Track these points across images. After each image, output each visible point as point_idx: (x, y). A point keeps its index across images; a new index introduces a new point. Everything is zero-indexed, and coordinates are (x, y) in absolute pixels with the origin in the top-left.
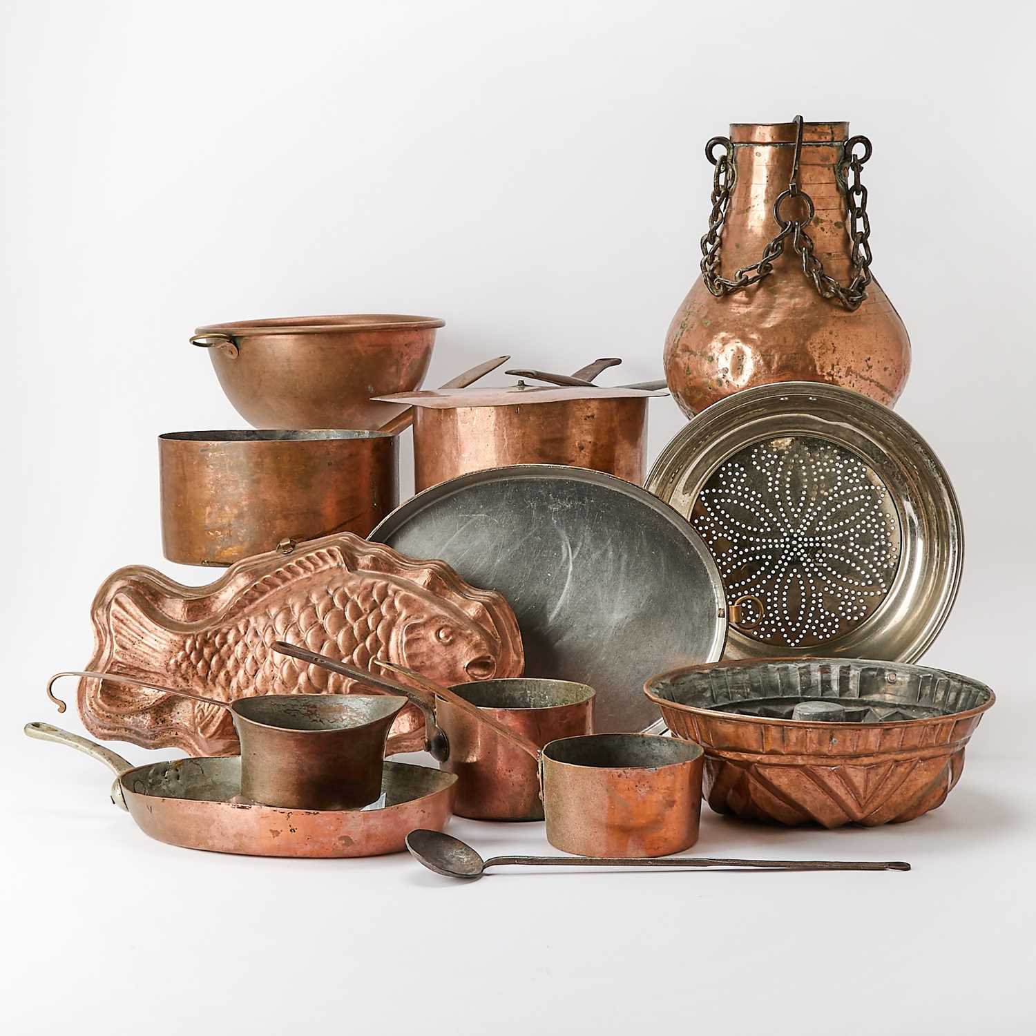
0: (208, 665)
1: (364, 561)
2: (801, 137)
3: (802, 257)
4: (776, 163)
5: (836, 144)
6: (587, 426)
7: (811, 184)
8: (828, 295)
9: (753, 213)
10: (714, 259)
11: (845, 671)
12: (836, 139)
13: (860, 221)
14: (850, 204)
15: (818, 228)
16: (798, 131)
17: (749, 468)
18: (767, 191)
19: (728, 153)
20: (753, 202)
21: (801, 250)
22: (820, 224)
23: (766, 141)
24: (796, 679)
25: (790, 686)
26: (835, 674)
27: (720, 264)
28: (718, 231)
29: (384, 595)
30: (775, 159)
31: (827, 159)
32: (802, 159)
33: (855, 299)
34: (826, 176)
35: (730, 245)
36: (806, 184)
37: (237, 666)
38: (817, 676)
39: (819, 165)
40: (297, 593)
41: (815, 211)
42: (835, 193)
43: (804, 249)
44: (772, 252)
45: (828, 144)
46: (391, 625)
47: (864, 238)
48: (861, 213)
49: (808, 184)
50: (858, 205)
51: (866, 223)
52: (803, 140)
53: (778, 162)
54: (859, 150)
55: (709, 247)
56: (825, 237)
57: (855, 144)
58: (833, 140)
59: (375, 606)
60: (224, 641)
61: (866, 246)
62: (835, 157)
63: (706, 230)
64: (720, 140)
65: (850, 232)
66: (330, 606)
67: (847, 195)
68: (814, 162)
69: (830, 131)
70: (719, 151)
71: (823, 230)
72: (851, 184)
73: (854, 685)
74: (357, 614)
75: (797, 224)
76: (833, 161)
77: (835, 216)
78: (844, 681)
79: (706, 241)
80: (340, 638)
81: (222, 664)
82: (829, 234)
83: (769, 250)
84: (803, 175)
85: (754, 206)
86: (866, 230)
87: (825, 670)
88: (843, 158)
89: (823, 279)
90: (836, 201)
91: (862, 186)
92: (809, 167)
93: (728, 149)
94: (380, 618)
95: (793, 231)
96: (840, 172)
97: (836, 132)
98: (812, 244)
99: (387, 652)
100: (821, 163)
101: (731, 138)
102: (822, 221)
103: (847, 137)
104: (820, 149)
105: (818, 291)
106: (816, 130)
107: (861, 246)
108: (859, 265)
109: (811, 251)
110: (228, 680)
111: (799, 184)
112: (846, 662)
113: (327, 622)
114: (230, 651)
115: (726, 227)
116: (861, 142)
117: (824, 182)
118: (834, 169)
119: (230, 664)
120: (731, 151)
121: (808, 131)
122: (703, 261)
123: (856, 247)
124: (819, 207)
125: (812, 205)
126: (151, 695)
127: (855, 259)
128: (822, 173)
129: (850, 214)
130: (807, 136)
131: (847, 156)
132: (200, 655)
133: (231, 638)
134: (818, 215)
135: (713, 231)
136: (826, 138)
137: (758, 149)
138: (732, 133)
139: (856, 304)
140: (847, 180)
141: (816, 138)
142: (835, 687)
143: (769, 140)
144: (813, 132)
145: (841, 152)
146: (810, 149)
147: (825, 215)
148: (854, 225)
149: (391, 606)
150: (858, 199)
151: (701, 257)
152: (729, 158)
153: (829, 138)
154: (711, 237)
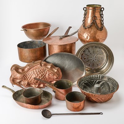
0: (25, 78)
1: (43, 65)
6: (69, 46)
7: (96, 15)
11: (100, 76)
14: (101, 16)
16: (95, 8)
17: (88, 50)
18: (91, 15)
20: (89, 17)
22: (98, 20)
24: (94, 77)
25: (93, 78)
26: (98, 76)
27: (85, 24)
29: (45, 70)
30: (92, 11)
34: (98, 13)
35: (86, 21)
37: (28, 78)
38: (96, 76)
40: (35, 69)
41: (97, 18)
44: (92, 24)
45: (99, 9)
46: (46, 73)
47: (103, 21)
48: (102, 17)
50: (102, 16)
51: (103, 19)
55: (84, 22)
59: (44, 71)
60: (26, 75)
66: (39, 71)
73: (101, 77)
74: (42, 72)
76: (99, 11)
77: (99, 18)
78: (99, 77)
80: (40, 75)
81: (26, 78)
87: (97, 76)
89: (98, 27)
90: (99, 16)
92: (96, 13)
93: (86, 9)
94: (45, 73)
95: (94, 21)
99: (46, 77)
103: (101, 8)
105: (97, 29)
108: (102, 24)
109: (96, 24)
110: (27, 80)
112: (100, 75)
113: (38, 73)
114: (27, 76)
115: (86, 19)
116: (103, 8)
119: (27, 78)
126: (18, 81)
131: (101, 10)
132: (24, 77)
133: (27, 75)
137: (90, 10)
138: (86, 6)
139: (102, 30)
140: (101, 13)
142: (98, 78)
144: (97, 8)
146: (97, 10)
149: (46, 71)
150: (102, 15)
151: (82, 23)
154: (84, 20)
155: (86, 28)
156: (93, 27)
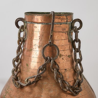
2: (53, 21)
3: (54, 72)
4: (43, 31)
5: (68, 23)
7: (58, 40)
8: (65, 90)
9: (33, 51)
10: (17, 69)
12: (68, 21)
13: (78, 54)
14: (74, 46)
15: (61, 58)
16: (52, 18)
18: (39, 43)
19: (24, 25)
20: (34, 47)
21: (54, 69)
22: (62, 57)
23: (39, 22)
27: (20, 72)
28: (20, 56)
30: (43, 29)
31: (65, 29)
32: (54, 29)
33: (77, 91)
34: (64, 36)
35: (24, 63)
36: (56, 40)
39: (61, 32)
41: (60, 52)
42: (68, 43)
43: (55, 69)
44: (41, 70)
45: (65, 23)
47: (79, 61)
48: (78, 50)
49: (57, 40)
50: (77, 47)
51: (80, 54)
52: (55, 22)
53: (44, 30)
54: (77, 25)
55: (16, 63)
56: (64, 62)
57: (75, 22)
58: (67, 21)
61: (80, 65)
62: (68, 28)
63: (15, 56)
64: (21, 19)
65: (74, 58)
67: (72, 43)
68: (59, 31)
69: (66, 18)
70: (21, 23)
71: (63, 59)
72: (74, 38)
75: (52, 58)
76: (67, 30)
77: (68, 53)
79: (15, 61)
82: (66, 61)
83: (40, 69)
84: (54, 36)
85: (34, 49)
86: (80, 58)
88: (71, 28)
89: (63, 82)
90: (68, 46)
91: (79, 39)
92: (57, 33)
93: (24, 23)
95: (50, 61)
96: (70, 34)
97: (68, 18)
98: (58, 67)
100: (62, 31)
101: (25, 18)
102: (63, 55)
103: (73, 19)
104: (62, 25)
105: (61, 88)
106: (60, 17)
107: (79, 64)
109: (58, 70)
111: (53, 40)
115: (23, 55)
116: (78, 21)
117: (63, 39)
118: (67, 33)
120: (25, 24)
121: (57, 18)
122: (13, 70)
123: (77, 65)
124: (62, 50)
125: (58, 50)
127: (76, 71)
128: (62, 35)
129: (74, 50)
130: (56, 20)
131: (72, 27)
134: (61, 53)
135: (18, 57)
136: (64, 21)
137: (36, 25)
138: (25, 16)
139: (77, 93)
140: (72, 37)
141: (60, 21)
143: (40, 21)
144: (59, 18)
145: (70, 26)
146: (58, 25)
147: (64, 53)
148: (75, 56)
150: (77, 44)
152: (25, 26)
153: (65, 21)
154: (17, 59)
155: (22, 87)
156: (45, 83)
